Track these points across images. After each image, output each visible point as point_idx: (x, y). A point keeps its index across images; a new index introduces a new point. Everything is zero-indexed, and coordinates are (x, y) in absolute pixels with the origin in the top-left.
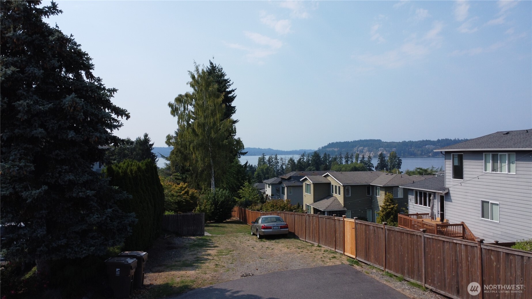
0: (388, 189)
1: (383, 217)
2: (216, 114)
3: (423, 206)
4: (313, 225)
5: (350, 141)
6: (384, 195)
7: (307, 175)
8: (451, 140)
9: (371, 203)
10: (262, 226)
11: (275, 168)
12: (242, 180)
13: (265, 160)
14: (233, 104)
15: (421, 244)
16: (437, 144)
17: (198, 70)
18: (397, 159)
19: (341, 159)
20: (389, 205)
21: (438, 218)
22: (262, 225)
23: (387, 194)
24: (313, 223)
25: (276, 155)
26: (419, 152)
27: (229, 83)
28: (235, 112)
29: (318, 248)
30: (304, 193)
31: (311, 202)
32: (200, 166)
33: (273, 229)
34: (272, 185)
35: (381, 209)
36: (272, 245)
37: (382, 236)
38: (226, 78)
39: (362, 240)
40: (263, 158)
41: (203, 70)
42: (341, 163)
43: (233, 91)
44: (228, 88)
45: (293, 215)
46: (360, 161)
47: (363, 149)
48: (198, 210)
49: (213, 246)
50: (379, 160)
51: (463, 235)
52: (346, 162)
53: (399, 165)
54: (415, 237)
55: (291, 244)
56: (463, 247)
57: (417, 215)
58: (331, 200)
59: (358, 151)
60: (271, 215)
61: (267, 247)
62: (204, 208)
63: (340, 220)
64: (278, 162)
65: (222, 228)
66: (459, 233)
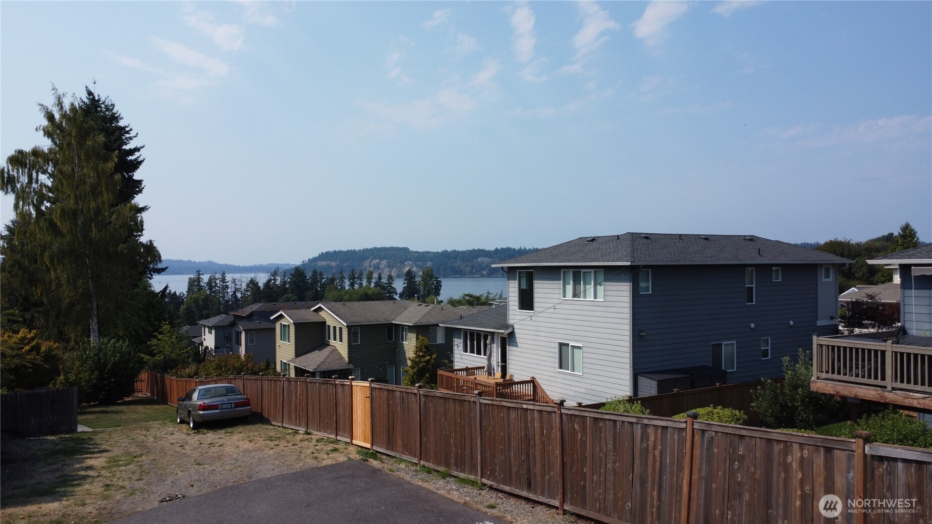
0: (421, 329)
1: (413, 377)
2: (101, 193)
3: (475, 355)
4: (296, 397)
5: (357, 249)
6: (415, 339)
7: (283, 309)
8: (514, 249)
9: (396, 352)
10: (200, 405)
11: (221, 297)
12: (155, 320)
13: (202, 283)
14: (137, 175)
15: (476, 416)
16: (495, 256)
17: (61, 104)
18: (434, 280)
19: (342, 280)
20: (424, 356)
21: (498, 374)
22: (199, 403)
23: (420, 337)
24: (296, 393)
25: (224, 274)
26: (468, 269)
27: (129, 134)
28: (140, 191)
29: (306, 437)
30: (277, 342)
31: (291, 356)
32: (67, 294)
33: (222, 409)
34: (217, 328)
35: (409, 363)
36: (220, 438)
37: (415, 407)
38: (122, 123)
39: (382, 416)
40: (199, 280)
41: (72, 105)
42: (342, 287)
43: (137, 149)
44: (126, 145)
45: (258, 381)
46: (374, 283)
47: (379, 264)
48: (61, 383)
49: (96, 450)
50: (406, 282)
51: (533, 398)
52: (350, 285)
53: (437, 290)
54: (466, 405)
55: (256, 434)
56: (536, 414)
57: (467, 369)
58: (326, 351)
59: (370, 267)
60: (216, 384)
61: (211, 444)
62: (74, 377)
63: (344, 385)
64: (227, 287)
65: (114, 416)
66: (528, 396)
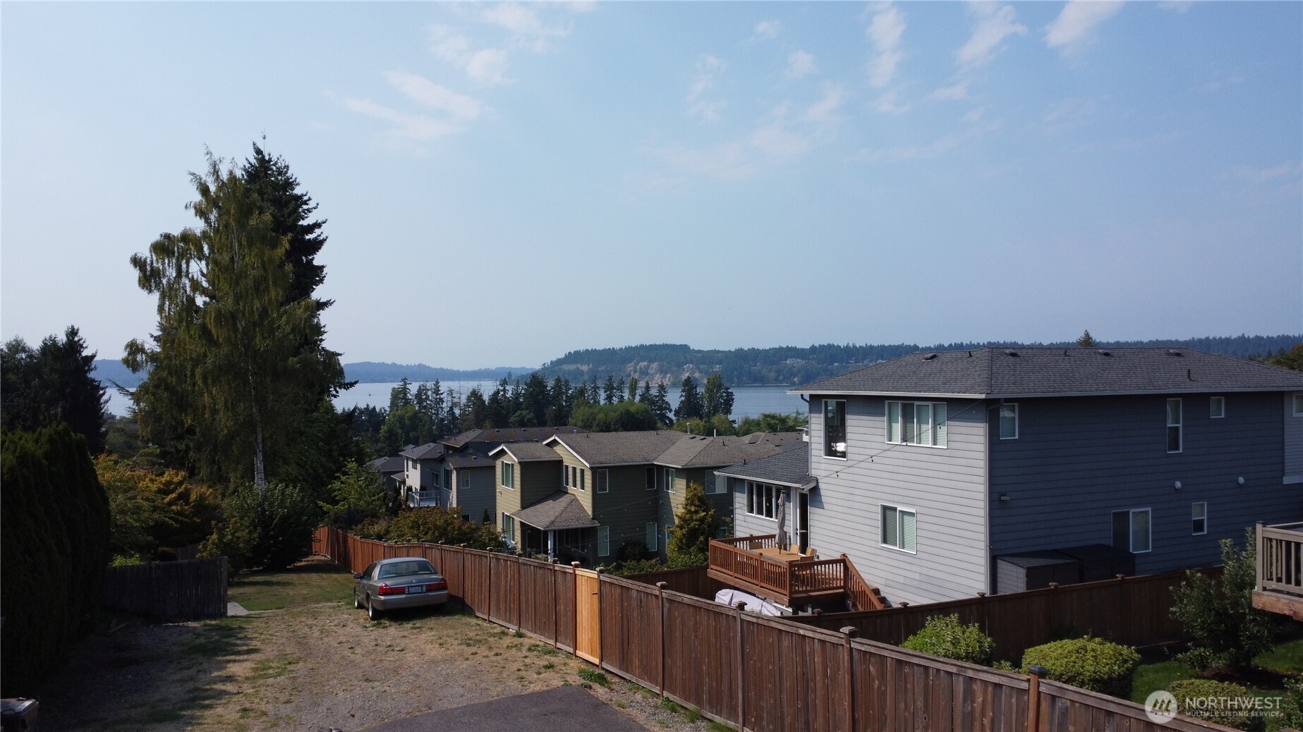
0: (695, 474)
1: (681, 541)
2: (268, 288)
3: (764, 517)
4: (506, 581)
5: (617, 347)
6: (685, 487)
7: (505, 442)
9: (658, 506)
10: (381, 587)
11: (434, 414)
12: (339, 455)
13: (408, 395)
14: (317, 260)
15: (736, 636)
16: (811, 357)
17: (217, 172)
18: (724, 392)
19: (595, 391)
20: (696, 512)
21: (795, 547)
22: (380, 584)
23: (692, 485)
24: (506, 578)
25: (437, 383)
27: (307, 204)
28: (321, 281)
29: (516, 640)
30: (498, 487)
31: (516, 508)
32: (224, 423)
33: (410, 594)
34: (423, 462)
35: (677, 521)
36: (404, 637)
37: (657, 614)
38: (298, 191)
39: (614, 622)
40: (404, 390)
41: (232, 172)
42: (595, 402)
43: (317, 225)
44: (303, 219)
45: (460, 554)
46: (640, 395)
47: (648, 367)
48: (213, 543)
49: (245, 648)
50: (683, 394)
51: (844, 583)
52: (606, 399)
53: (727, 406)
54: (723, 620)
55: (451, 632)
57: (751, 539)
58: (563, 501)
59: (635, 372)
60: (406, 556)
61: (390, 646)
62: (230, 537)
63: (565, 573)
64: (442, 400)
65: (280, 589)
66: (837, 579)
